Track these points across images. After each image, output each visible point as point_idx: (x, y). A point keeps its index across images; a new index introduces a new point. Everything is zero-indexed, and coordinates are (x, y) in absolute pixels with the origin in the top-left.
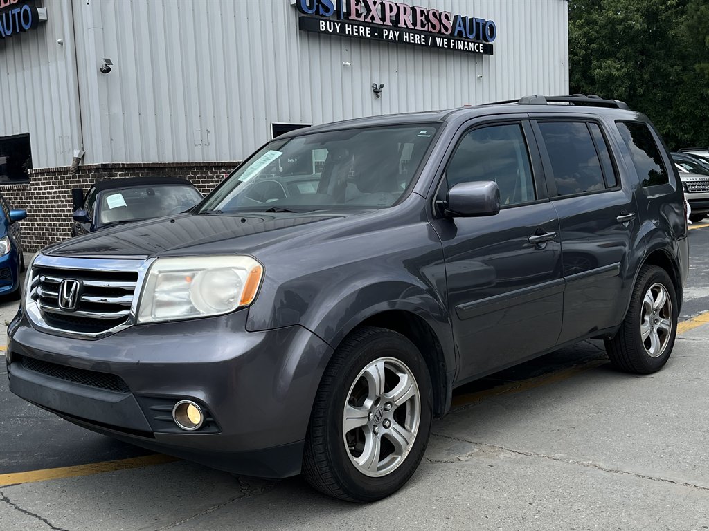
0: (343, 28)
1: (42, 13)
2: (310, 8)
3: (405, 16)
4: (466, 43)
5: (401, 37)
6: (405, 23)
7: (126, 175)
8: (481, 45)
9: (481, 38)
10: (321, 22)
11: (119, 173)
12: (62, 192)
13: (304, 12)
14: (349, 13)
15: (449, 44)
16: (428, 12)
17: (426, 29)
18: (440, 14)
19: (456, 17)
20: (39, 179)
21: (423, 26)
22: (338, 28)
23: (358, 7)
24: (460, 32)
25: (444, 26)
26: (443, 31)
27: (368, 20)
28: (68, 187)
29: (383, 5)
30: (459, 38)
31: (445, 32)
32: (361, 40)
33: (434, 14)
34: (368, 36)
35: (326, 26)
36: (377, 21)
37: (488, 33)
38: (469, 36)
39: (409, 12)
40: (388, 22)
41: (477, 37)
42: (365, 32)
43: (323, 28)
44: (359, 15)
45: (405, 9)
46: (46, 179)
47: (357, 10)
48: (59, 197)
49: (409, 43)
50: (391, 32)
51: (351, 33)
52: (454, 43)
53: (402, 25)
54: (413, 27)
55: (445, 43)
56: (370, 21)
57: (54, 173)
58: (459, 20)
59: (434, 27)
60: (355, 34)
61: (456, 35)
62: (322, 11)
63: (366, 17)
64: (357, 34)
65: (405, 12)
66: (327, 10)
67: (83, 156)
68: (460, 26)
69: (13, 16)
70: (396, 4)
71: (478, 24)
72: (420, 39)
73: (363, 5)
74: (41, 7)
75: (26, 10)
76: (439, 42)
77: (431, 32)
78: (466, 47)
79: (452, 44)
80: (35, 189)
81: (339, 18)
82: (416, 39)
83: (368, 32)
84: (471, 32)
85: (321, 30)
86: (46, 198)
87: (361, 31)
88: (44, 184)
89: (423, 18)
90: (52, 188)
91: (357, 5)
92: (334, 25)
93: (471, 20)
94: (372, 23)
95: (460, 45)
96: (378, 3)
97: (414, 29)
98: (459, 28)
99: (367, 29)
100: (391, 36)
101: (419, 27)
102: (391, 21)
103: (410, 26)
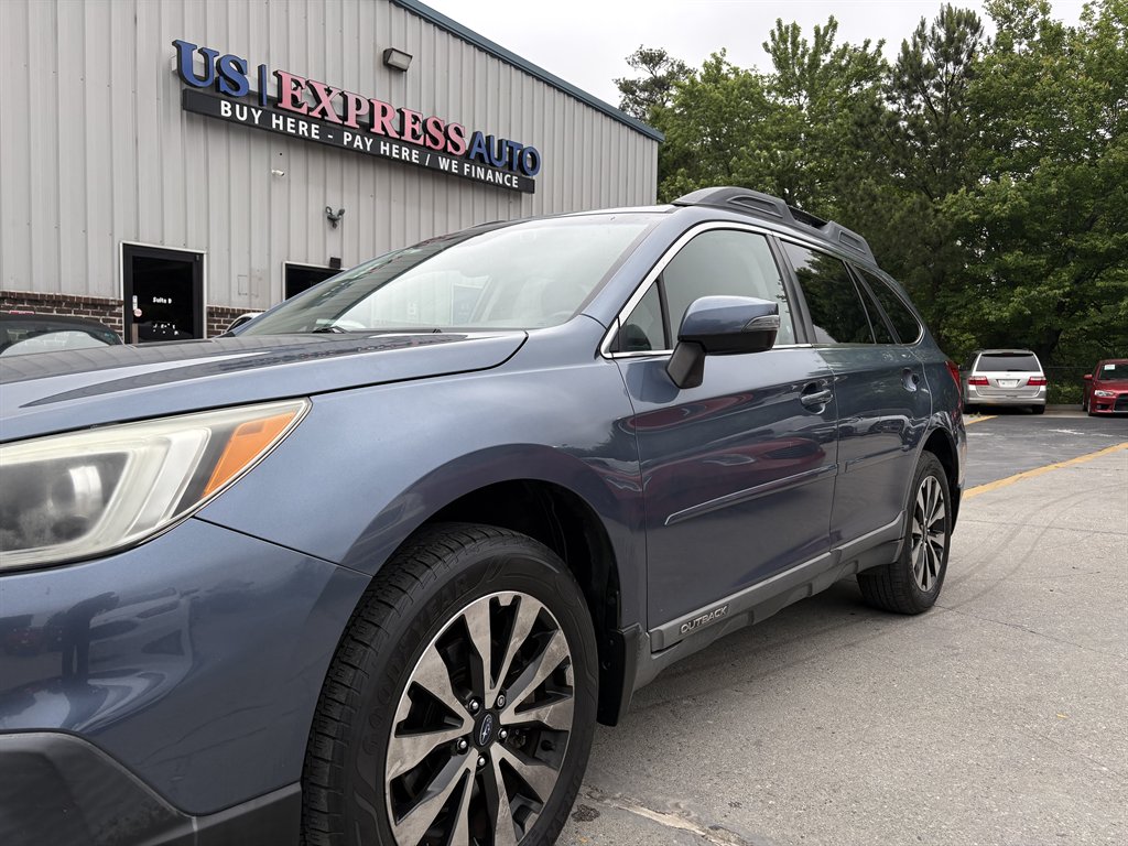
0: (266, 118)
3: (384, 119)
4: (490, 171)
5: (376, 146)
6: (384, 128)
8: (514, 178)
9: (515, 167)
10: (223, 103)
15: (461, 168)
17: (421, 142)
22: (257, 117)
23: (297, 93)
25: (452, 142)
26: (450, 149)
30: (478, 162)
31: (454, 152)
32: (301, 141)
33: (437, 125)
34: (313, 136)
35: (233, 109)
38: (494, 162)
43: (226, 112)
50: (358, 137)
51: (281, 128)
53: (377, 129)
54: (398, 137)
55: (454, 166)
56: (320, 116)
59: (435, 141)
60: (289, 130)
61: (472, 157)
62: (224, 86)
63: (310, 110)
64: (294, 131)
68: (480, 146)
70: (369, 101)
71: (511, 148)
72: (410, 155)
77: (429, 148)
79: (466, 170)
87: (301, 128)
89: (418, 127)
92: (250, 113)
94: (322, 119)
95: (480, 173)
96: (335, 92)
97: (400, 140)
98: (480, 150)
99: (313, 126)
100: (358, 143)
101: (408, 137)
102: (357, 122)
103: (393, 134)
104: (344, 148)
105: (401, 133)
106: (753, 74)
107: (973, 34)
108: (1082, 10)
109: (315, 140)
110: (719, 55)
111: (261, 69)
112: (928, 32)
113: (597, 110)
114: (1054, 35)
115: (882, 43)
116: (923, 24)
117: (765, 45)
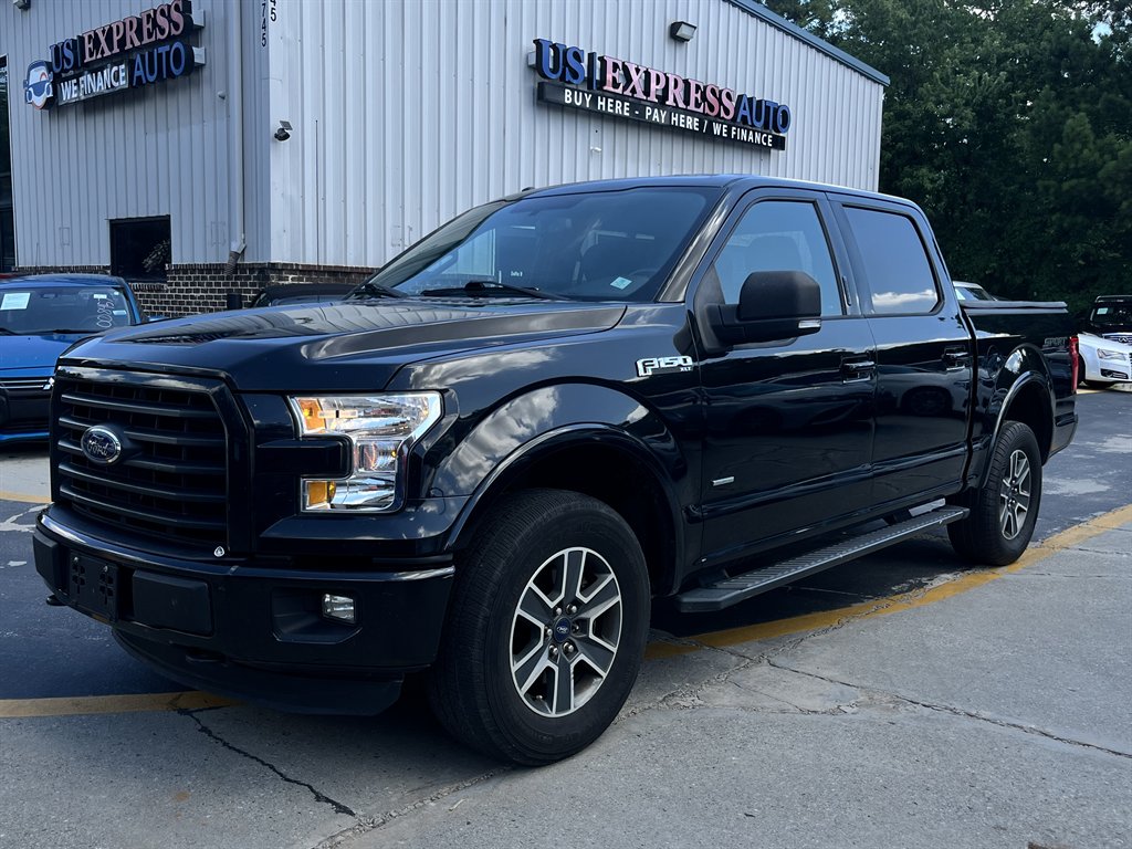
0: (594, 101)
1: (199, 54)
2: (554, 71)
3: (675, 91)
4: (751, 133)
5: (668, 117)
6: (675, 100)
7: (300, 279)
8: (770, 136)
9: (770, 128)
10: (567, 91)
11: (291, 277)
12: (211, 298)
13: (544, 76)
14: (603, 81)
15: (729, 132)
16: (705, 88)
17: (701, 110)
18: (721, 92)
19: (740, 97)
20: (180, 278)
21: (698, 105)
22: (588, 100)
23: (616, 75)
24: (744, 119)
25: (725, 107)
26: (723, 114)
27: (628, 93)
28: (220, 291)
29: (647, 74)
30: (741, 125)
31: (725, 117)
32: (616, 119)
33: (713, 91)
34: (626, 114)
35: (573, 96)
36: (640, 94)
37: (780, 121)
38: (756, 123)
39: (681, 85)
40: (653, 98)
41: (766, 126)
42: (622, 108)
43: (568, 99)
44: (616, 85)
45: (676, 81)
46: (189, 278)
47: (614, 78)
48: (206, 303)
49: (679, 127)
50: (656, 111)
51: (604, 109)
52: (736, 131)
53: (670, 102)
54: (684, 107)
55: (724, 131)
56: (630, 94)
57: (201, 271)
58: (745, 101)
59: (711, 108)
60: (609, 110)
61: (739, 120)
62: (568, 77)
63: (625, 89)
64: (611, 111)
65: (676, 86)
66: (575, 75)
67: (243, 251)
68: (745, 109)
69: (160, 55)
70: (665, 74)
71: (768, 108)
72: (693, 124)
73: (622, 72)
74: (197, 46)
75: (177, 50)
76: (717, 129)
77: (707, 115)
78: (751, 138)
79: (734, 133)
80: (174, 291)
81: (590, 87)
82: (688, 123)
83: (626, 109)
84: (758, 119)
85: (567, 101)
86: (188, 303)
87: (617, 107)
88: (186, 285)
89: (699, 96)
90: (197, 291)
91: (614, 71)
92: (583, 96)
93: (760, 102)
94: (633, 97)
95: (744, 135)
96: (642, 70)
97: (686, 109)
98: (743, 112)
99: (626, 104)
100: (656, 117)
101: (692, 107)
102: (657, 97)
103: (681, 105)
104: (646, 122)
105: (687, 102)
109: (626, 117)
111: (591, 56)
113: (834, 59)
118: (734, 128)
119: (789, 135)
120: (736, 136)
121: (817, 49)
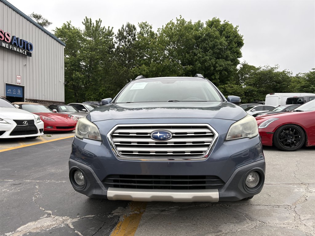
4: (18, 49)
8: (25, 51)
15: (9, 47)
18: (5, 33)
19: (13, 37)
24: (15, 44)
25: (6, 38)
26: (6, 40)
30: (14, 46)
33: (1, 32)
37: (29, 48)
41: (24, 48)
52: (12, 47)
55: (7, 46)
58: (15, 38)
59: (1, 37)
61: (13, 43)
68: (15, 40)
71: (24, 42)
76: (4, 45)
78: (18, 50)
79: (11, 47)
84: (21, 45)
93: (21, 40)
95: (15, 49)
98: (15, 42)
106: (79, 29)
107: (134, 30)
108: (158, 29)
110: (69, 22)
112: (124, 28)
113: (48, 34)
114: (152, 34)
115: (113, 28)
116: (123, 26)
117: (83, 22)
118: (11, 46)
119: (33, 52)
120: (12, 48)
121: (41, 30)
